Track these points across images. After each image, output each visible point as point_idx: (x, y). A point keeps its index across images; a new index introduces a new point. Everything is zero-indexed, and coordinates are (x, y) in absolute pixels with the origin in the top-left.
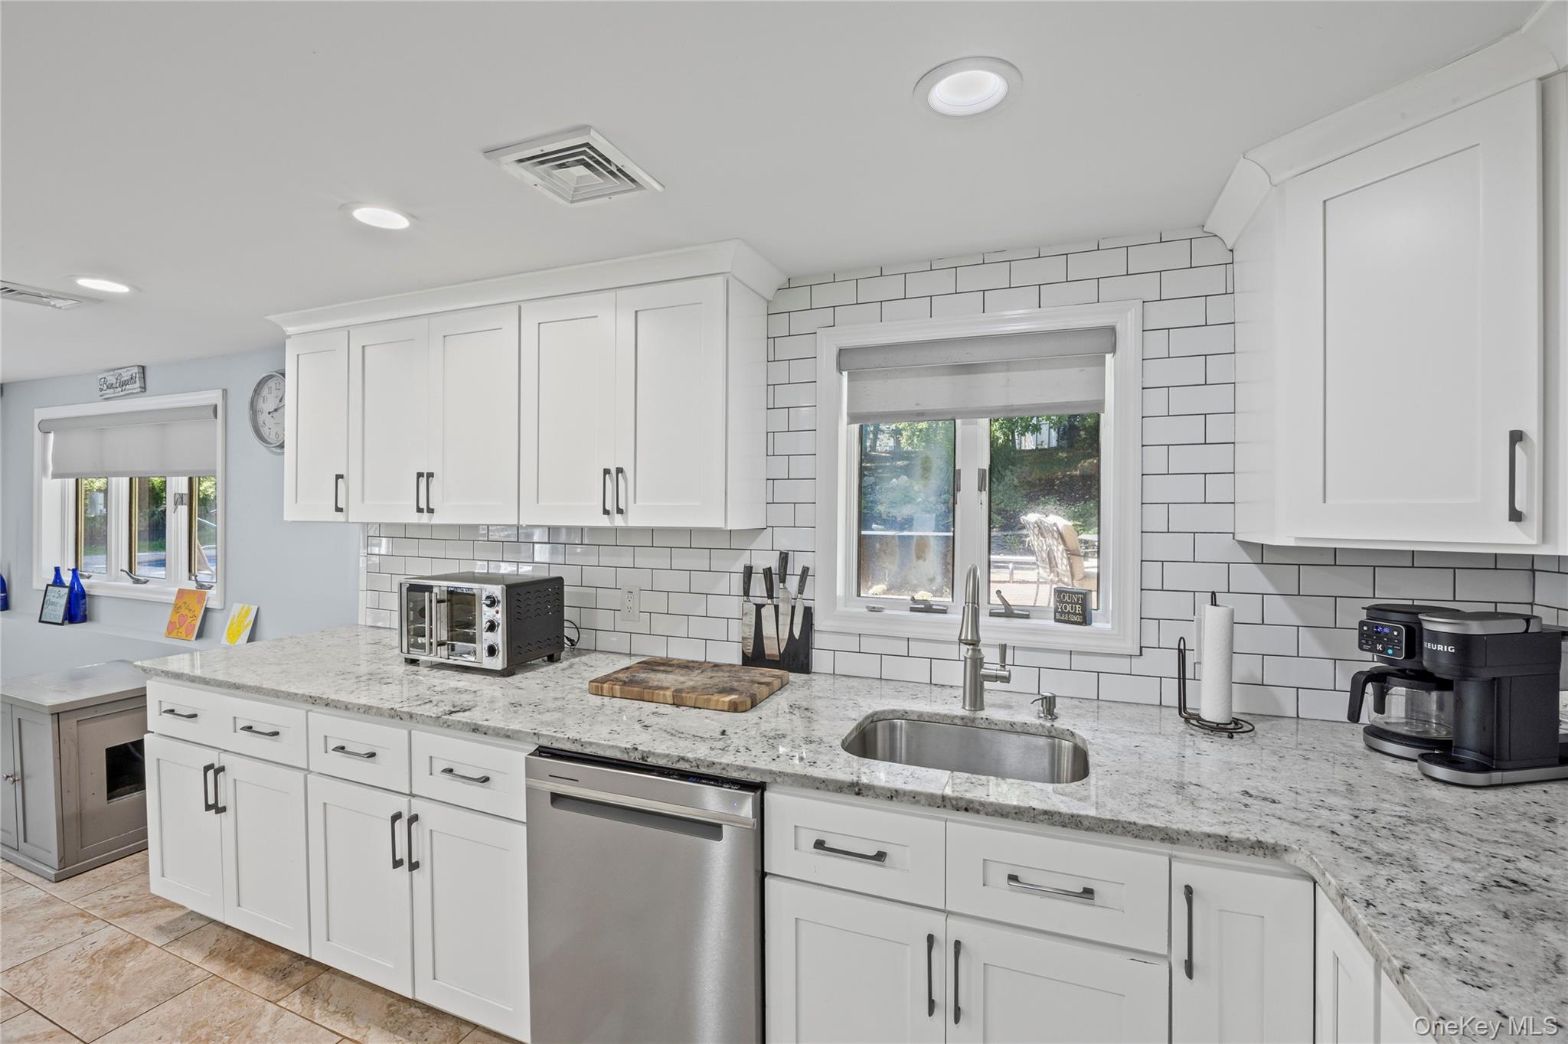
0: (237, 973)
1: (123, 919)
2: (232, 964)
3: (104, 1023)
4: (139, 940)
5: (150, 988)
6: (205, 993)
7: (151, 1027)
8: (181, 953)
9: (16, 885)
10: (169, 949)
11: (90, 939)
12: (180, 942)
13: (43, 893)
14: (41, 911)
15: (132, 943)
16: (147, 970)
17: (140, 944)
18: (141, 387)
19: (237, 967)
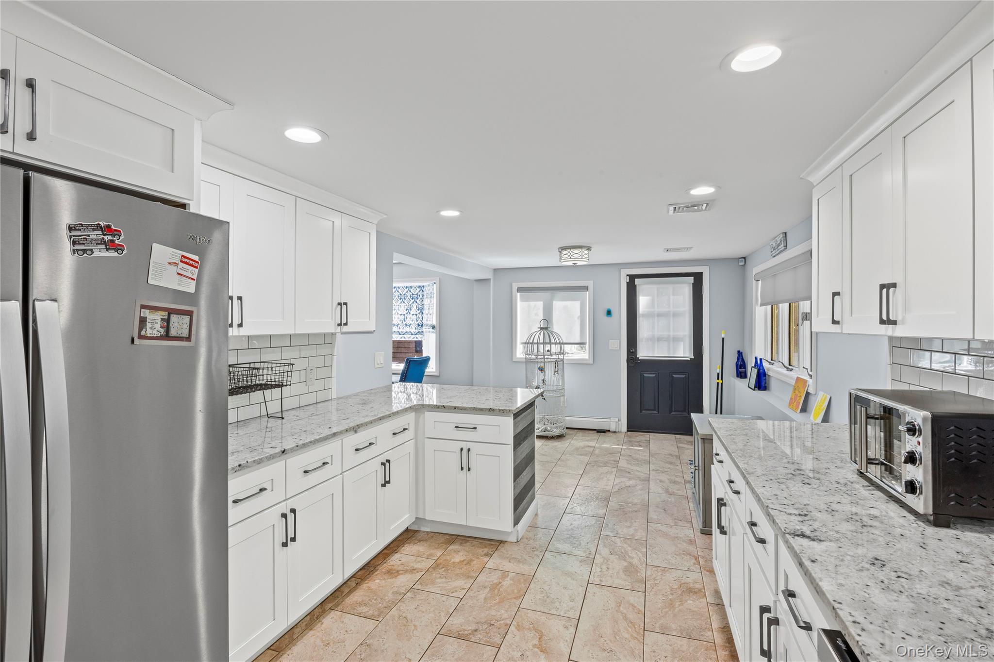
0: (725, 653)
1: (708, 573)
2: (727, 645)
3: (657, 625)
4: (703, 591)
5: (686, 623)
6: (702, 651)
7: (669, 646)
8: (713, 615)
9: (689, 525)
10: (710, 608)
11: (689, 574)
12: (717, 608)
13: (693, 536)
14: (685, 544)
15: (700, 590)
16: (693, 611)
17: (702, 593)
18: (784, 246)
19: (727, 649)
